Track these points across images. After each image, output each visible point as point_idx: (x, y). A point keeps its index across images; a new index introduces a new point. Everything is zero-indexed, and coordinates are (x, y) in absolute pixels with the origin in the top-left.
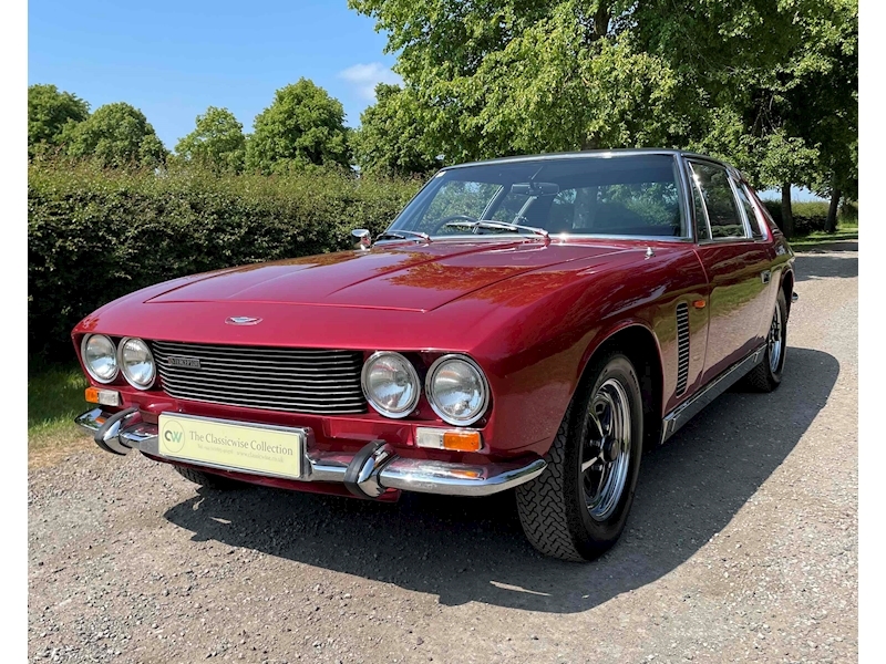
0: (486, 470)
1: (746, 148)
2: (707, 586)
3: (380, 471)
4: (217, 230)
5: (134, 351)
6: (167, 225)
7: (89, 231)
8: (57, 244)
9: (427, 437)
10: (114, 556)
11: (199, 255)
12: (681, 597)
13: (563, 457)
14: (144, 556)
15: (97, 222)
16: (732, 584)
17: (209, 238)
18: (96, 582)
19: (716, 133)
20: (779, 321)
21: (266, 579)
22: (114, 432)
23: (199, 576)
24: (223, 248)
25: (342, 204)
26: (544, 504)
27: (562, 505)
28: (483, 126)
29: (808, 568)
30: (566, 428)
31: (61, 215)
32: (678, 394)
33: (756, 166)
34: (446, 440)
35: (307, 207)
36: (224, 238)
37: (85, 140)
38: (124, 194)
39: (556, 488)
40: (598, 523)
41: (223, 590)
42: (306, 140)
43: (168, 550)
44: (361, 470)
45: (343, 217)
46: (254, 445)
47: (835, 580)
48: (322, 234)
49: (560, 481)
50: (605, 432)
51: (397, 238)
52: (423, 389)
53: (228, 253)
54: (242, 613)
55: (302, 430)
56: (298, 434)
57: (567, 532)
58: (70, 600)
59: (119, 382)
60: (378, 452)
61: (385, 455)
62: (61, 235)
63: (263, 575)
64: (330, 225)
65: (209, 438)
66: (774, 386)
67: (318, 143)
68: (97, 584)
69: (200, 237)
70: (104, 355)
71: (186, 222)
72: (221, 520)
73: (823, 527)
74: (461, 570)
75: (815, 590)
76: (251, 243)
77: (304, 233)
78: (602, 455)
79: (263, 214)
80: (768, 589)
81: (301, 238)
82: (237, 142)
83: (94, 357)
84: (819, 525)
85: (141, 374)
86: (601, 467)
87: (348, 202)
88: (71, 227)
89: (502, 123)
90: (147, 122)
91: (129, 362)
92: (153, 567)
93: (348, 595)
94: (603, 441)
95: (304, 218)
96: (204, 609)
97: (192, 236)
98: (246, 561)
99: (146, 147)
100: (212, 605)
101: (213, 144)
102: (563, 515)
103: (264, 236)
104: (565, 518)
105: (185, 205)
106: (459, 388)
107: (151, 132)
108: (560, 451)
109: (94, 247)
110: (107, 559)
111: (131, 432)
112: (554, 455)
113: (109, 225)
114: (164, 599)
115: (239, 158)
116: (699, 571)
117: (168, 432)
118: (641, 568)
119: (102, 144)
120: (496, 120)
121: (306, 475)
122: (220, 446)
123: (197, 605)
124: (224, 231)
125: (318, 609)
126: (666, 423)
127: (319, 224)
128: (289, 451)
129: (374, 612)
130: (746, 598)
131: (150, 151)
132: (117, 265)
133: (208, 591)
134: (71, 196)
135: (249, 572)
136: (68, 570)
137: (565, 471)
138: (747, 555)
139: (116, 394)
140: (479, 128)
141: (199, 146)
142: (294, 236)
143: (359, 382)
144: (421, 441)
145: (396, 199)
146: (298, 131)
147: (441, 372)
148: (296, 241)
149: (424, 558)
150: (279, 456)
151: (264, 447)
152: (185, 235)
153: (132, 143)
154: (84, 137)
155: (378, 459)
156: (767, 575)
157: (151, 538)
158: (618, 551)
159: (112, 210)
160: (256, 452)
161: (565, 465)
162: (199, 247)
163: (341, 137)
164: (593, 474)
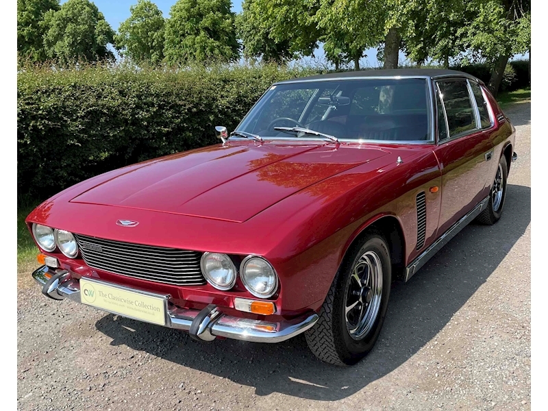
0: (278, 324)
1: (503, 28)
2: (423, 383)
3: (212, 326)
4: (138, 107)
5: (64, 234)
6: (103, 106)
7: (52, 114)
8: (31, 124)
9: (241, 304)
10: (61, 359)
11: (126, 126)
12: (405, 392)
13: (332, 309)
14: (79, 359)
15: (57, 107)
16: (439, 382)
17: (133, 115)
18: (48, 379)
19: (481, 18)
20: (502, 177)
21: (152, 378)
22: (55, 285)
23: (111, 376)
24: (142, 120)
25: (222, 83)
26: (320, 336)
27: (331, 338)
28: (317, 23)
29: (489, 370)
30: (333, 291)
31: (32, 104)
32: (418, 249)
33: (509, 40)
34: (252, 307)
35: (198, 88)
36: (142, 114)
37: (58, 25)
38: (74, 86)
39: (328, 327)
40: (357, 342)
41: (124, 386)
42: (206, 22)
43: (94, 355)
44: (201, 323)
45: (222, 93)
46: (137, 303)
47: (504, 379)
48: (209, 105)
49: (330, 323)
50: (363, 284)
51: (242, 136)
52: (238, 274)
53: (145, 123)
54: (134, 404)
55: (165, 297)
56: (162, 299)
57: (335, 353)
58: (31, 394)
59: (56, 252)
60: (213, 312)
61: (217, 313)
62: (34, 118)
63: (150, 375)
64: (214, 99)
65: (110, 296)
66: (495, 221)
67: (215, 23)
68: (48, 381)
69: (127, 113)
70: (47, 234)
71: (116, 103)
72: (129, 329)
73: (506, 336)
74: (271, 372)
75: (490, 386)
76: (161, 115)
77: (196, 106)
78: (361, 300)
79: (169, 94)
80: (461, 386)
81: (195, 110)
82: (159, 25)
83: (40, 236)
84: (503, 335)
85: (69, 249)
86: (360, 307)
87: (225, 81)
88: (40, 112)
89: (330, 20)
90: (99, 11)
91: (61, 241)
92: (84, 368)
93: (199, 391)
94: (362, 291)
95: (195, 96)
96: (111, 402)
97: (121, 113)
98: (141, 364)
99: (99, 29)
100: (116, 398)
101: (143, 26)
102: (332, 343)
103: (169, 110)
104: (334, 345)
105: (115, 92)
106: (260, 275)
107: (102, 18)
108: (330, 305)
109: (56, 125)
110: (56, 361)
111: (66, 286)
112: (326, 307)
113: (65, 108)
114: (88, 393)
115: (162, 36)
116: (420, 371)
117: (85, 290)
118: (384, 369)
119: (70, 27)
120: (326, 19)
121: (168, 324)
122: (117, 302)
123: (107, 399)
124: (142, 109)
125: (180, 402)
126: (408, 270)
127: (206, 98)
128: (158, 309)
129: (214, 405)
130: (446, 393)
131: (102, 31)
132: (72, 136)
133: (115, 387)
134: (39, 90)
135: (141, 373)
136: (32, 370)
137: (333, 317)
138: (453, 359)
139: (56, 260)
140: (314, 24)
141: (134, 28)
142: (189, 109)
143: (199, 267)
144: (238, 307)
145: (260, 77)
146: (201, 16)
147: (250, 264)
148: (191, 112)
149: (250, 362)
150: (151, 311)
151: (142, 305)
152: (116, 112)
153: (90, 26)
154: (58, 22)
155: (213, 316)
156: (462, 375)
157: (84, 345)
158: (372, 357)
159: (67, 98)
160: (138, 308)
161: (333, 314)
162: (126, 120)
163: (230, 21)
164: (355, 312)
